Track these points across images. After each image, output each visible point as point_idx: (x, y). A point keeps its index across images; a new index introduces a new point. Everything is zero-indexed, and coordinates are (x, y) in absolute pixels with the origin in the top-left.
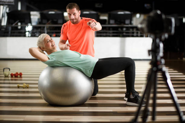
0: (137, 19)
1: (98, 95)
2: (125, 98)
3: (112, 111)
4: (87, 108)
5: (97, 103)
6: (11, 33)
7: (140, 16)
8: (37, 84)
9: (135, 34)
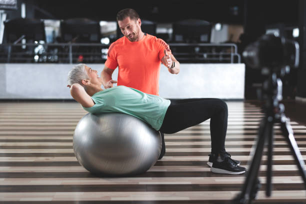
0: (216, 31)
1: (165, 158)
2: (208, 163)
3: (190, 183)
4: (150, 179)
5: (165, 170)
6: (12, 56)
7: (222, 27)
8: (71, 141)
9: (221, 58)
